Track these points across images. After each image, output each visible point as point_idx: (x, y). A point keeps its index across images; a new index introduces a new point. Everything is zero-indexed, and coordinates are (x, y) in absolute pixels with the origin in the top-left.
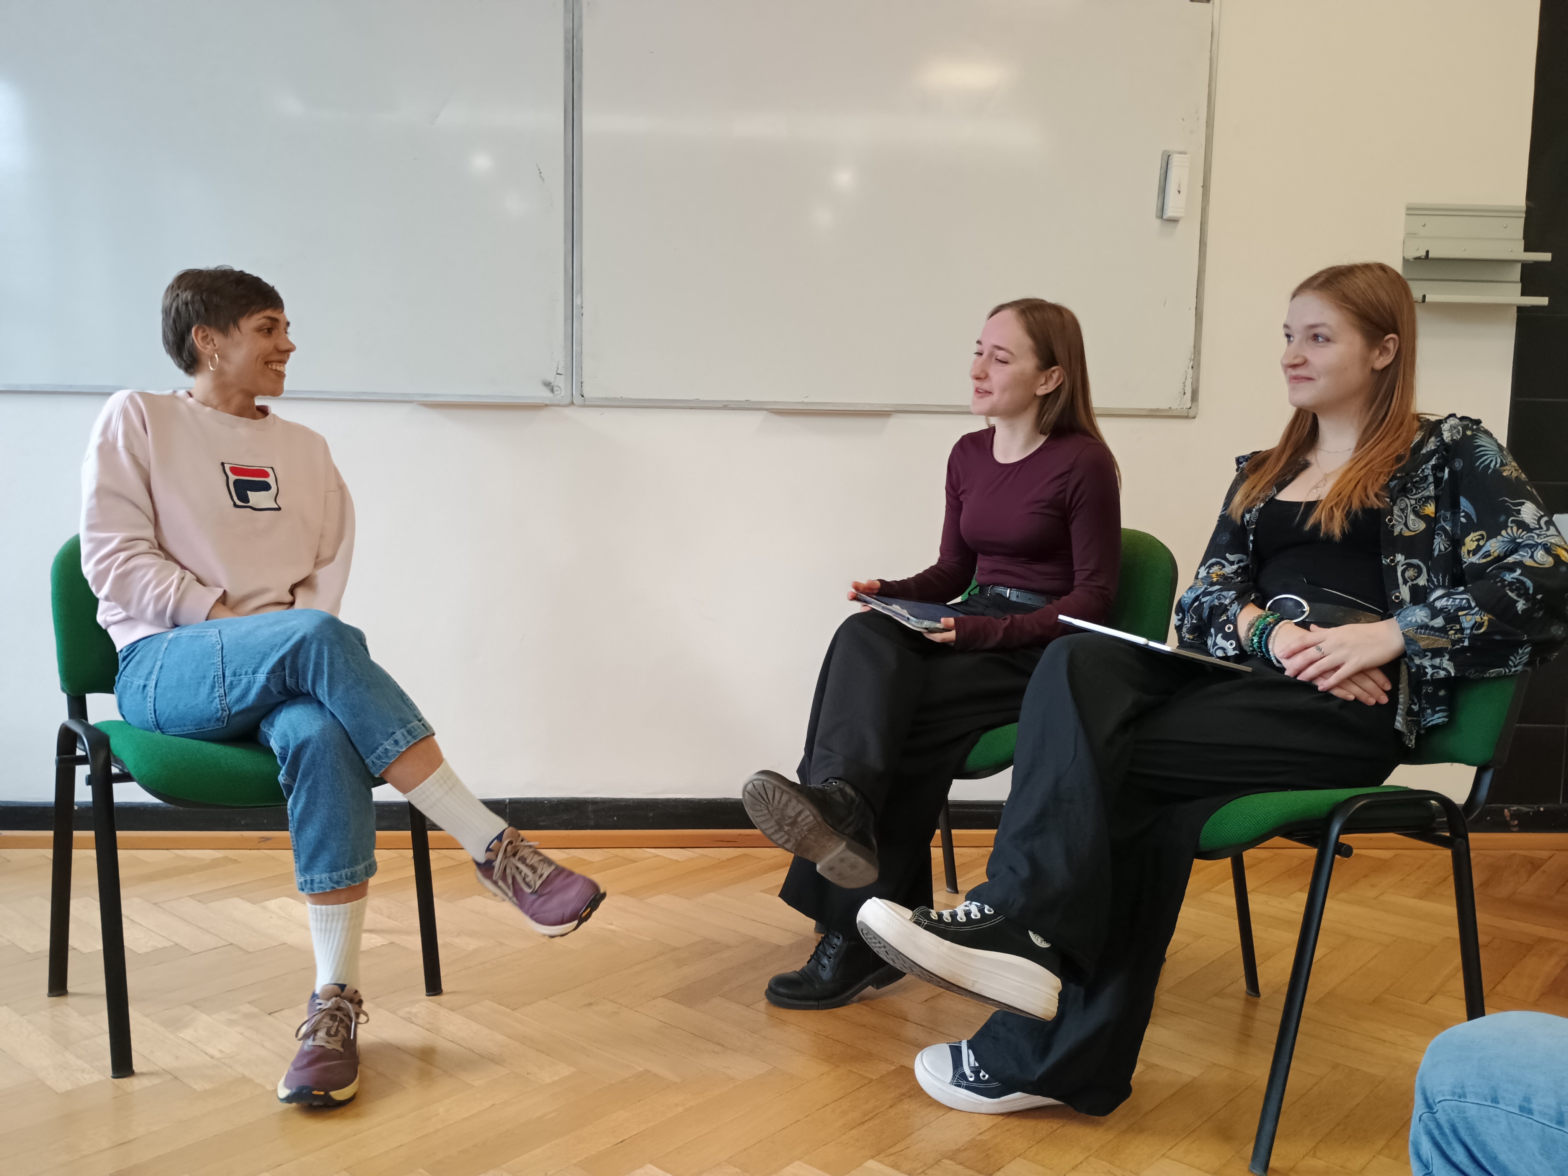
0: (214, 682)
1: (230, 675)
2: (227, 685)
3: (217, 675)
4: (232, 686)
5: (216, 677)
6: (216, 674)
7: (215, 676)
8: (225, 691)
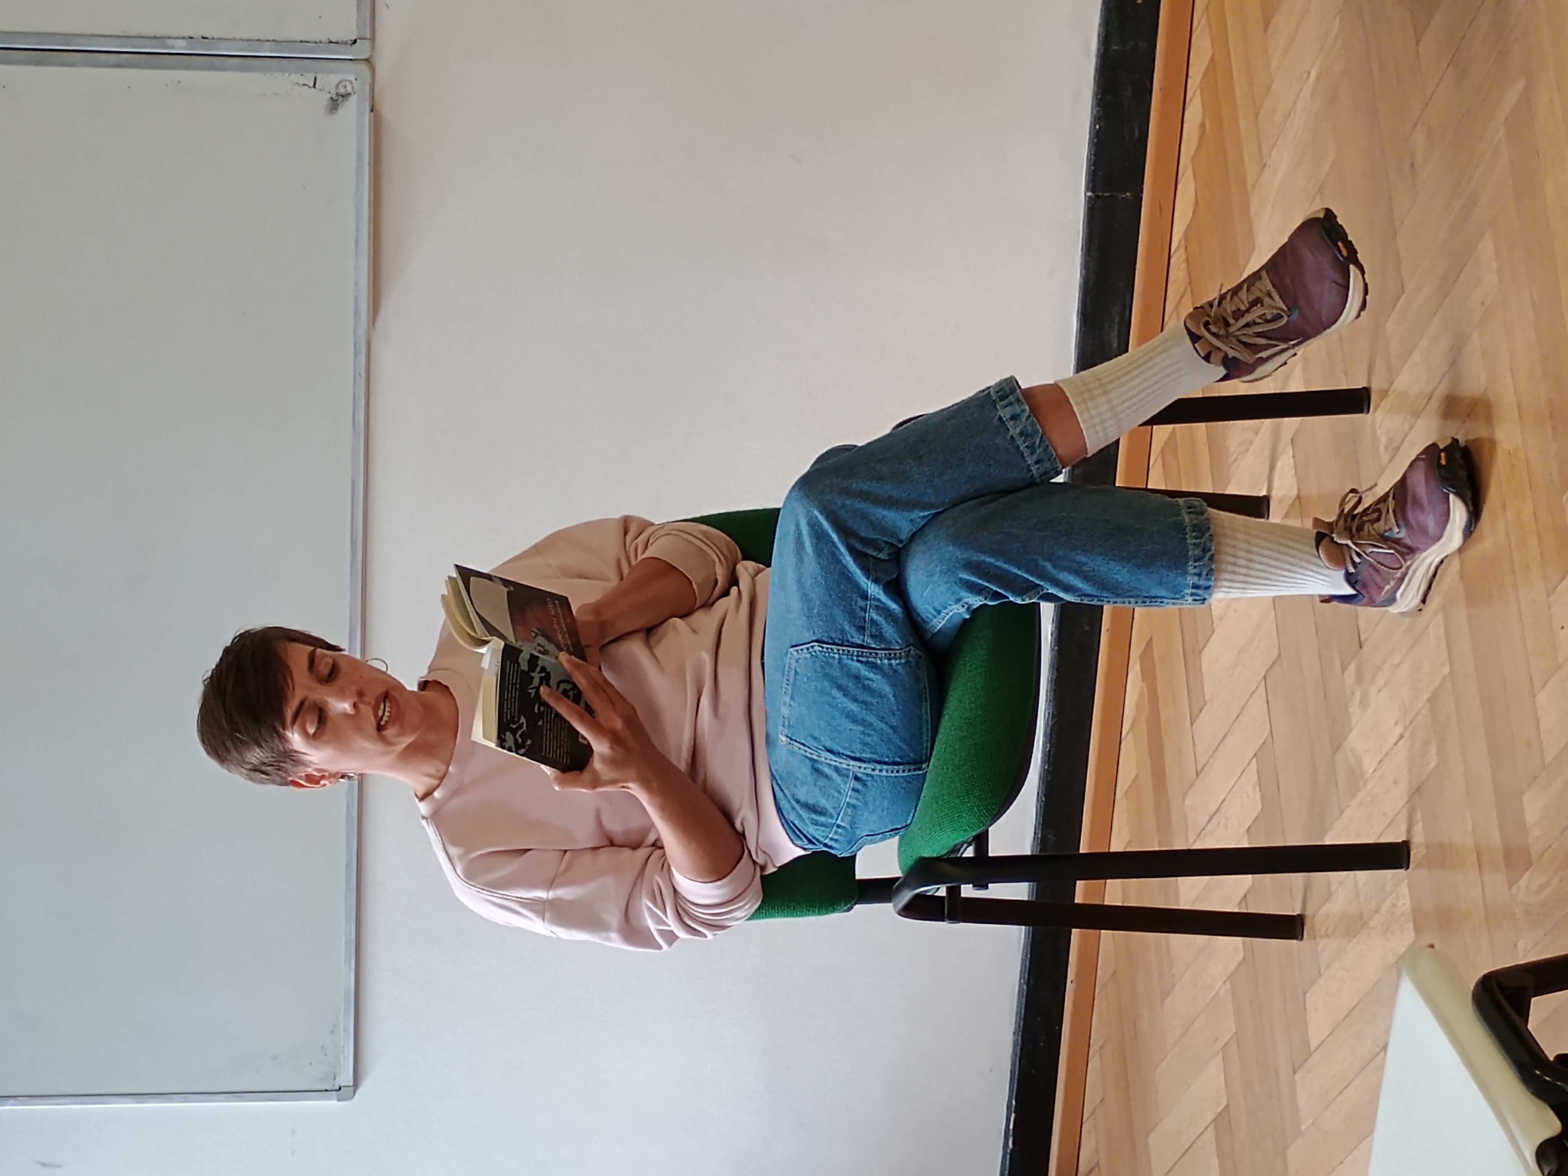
0: (867, 663)
1: (861, 637)
2: (875, 644)
3: (858, 656)
4: (878, 637)
5: (861, 659)
6: (855, 658)
7: (858, 661)
8: (882, 649)
